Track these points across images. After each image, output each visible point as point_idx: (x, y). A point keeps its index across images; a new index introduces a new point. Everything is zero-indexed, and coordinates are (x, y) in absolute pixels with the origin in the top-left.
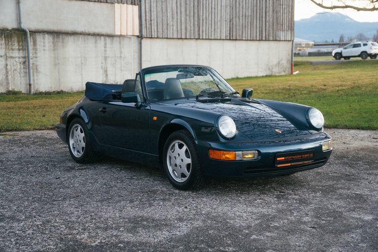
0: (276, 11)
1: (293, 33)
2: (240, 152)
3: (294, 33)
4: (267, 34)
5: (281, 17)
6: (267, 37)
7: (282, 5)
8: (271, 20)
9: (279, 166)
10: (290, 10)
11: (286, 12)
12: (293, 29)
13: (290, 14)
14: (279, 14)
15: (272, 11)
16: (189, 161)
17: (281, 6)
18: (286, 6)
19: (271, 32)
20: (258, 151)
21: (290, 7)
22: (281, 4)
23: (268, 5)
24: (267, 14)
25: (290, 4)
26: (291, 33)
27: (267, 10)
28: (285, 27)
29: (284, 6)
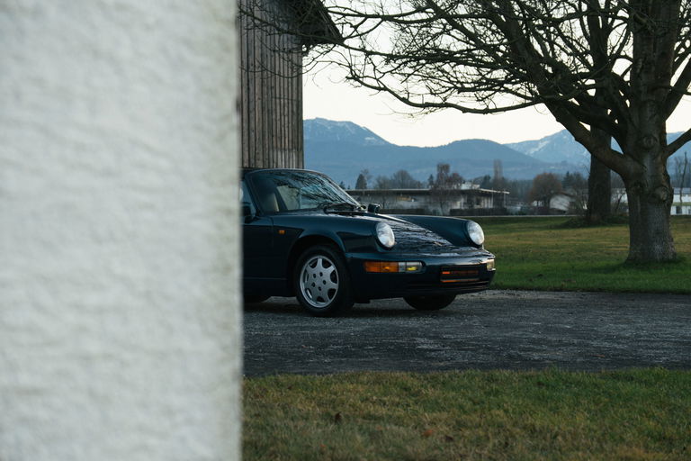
0: (268, 110)
1: (300, 154)
2: (403, 264)
3: (303, 155)
4: (252, 155)
5: (279, 122)
6: (253, 161)
7: (280, 98)
8: (259, 128)
9: (445, 281)
10: (295, 109)
11: (286, 112)
12: (302, 148)
13: (295, 117)
14: (274, 117)
15: (260, 109)
16: (335, 286)
17: (278, 101)
18: (286, 101)
19: (260, 151)
20: (423, 262)
21: (295, 103)
22: (278, 96)
23: (252, 97)
24: (252, 115)
25: (295, 97)
26: (298, 156)
27: (251, 108)
28: (287, 143)
29: (282, 100)
